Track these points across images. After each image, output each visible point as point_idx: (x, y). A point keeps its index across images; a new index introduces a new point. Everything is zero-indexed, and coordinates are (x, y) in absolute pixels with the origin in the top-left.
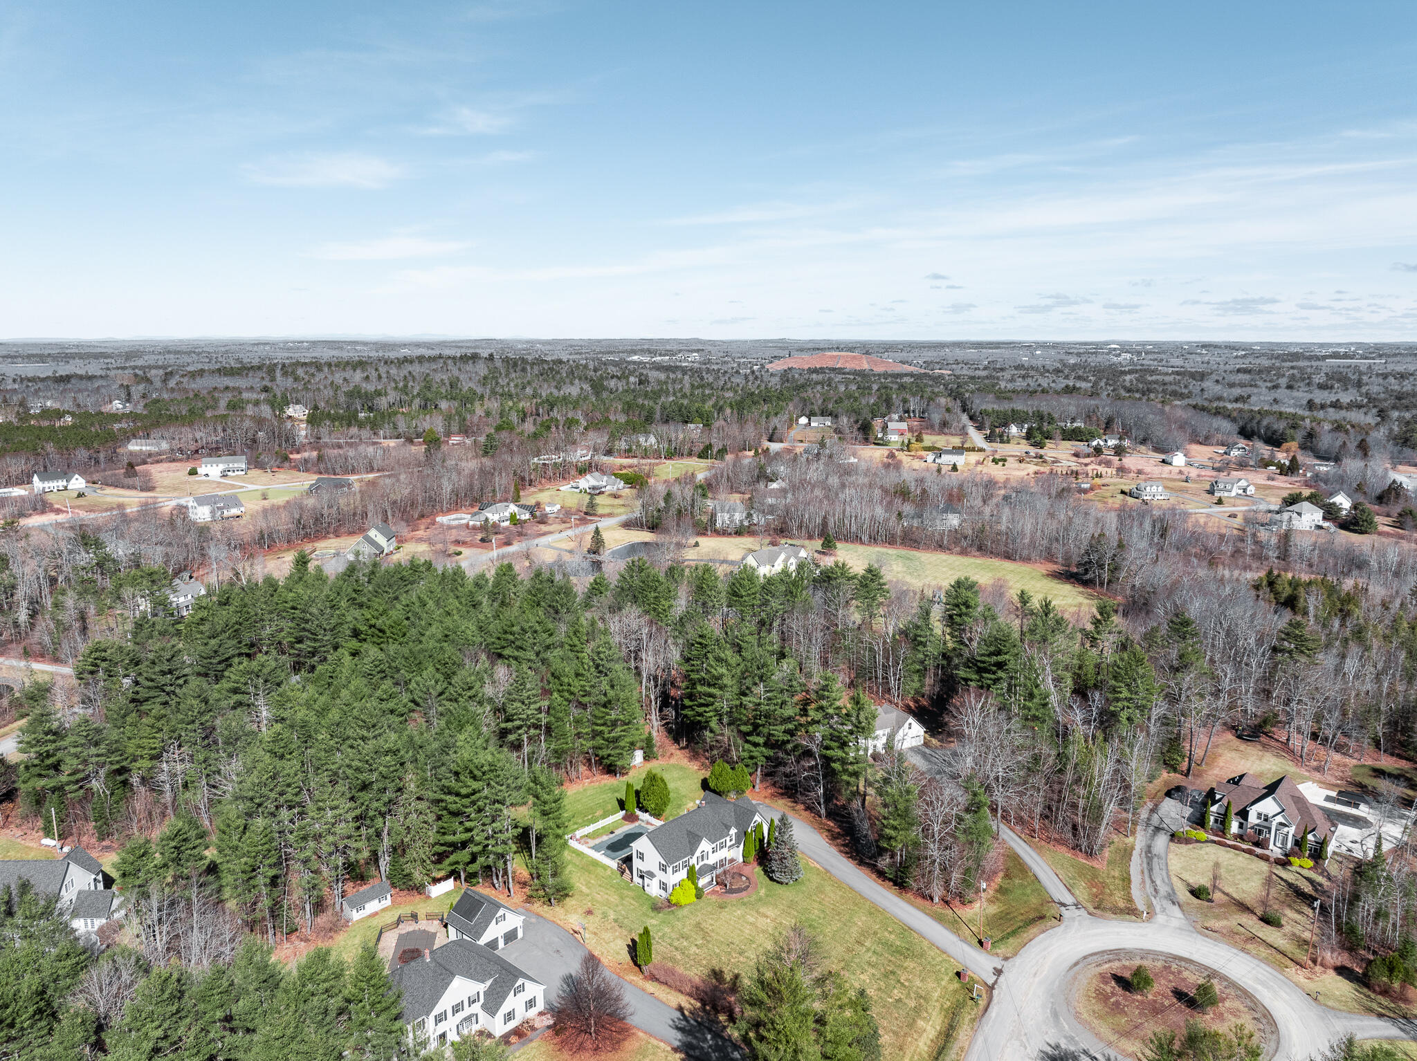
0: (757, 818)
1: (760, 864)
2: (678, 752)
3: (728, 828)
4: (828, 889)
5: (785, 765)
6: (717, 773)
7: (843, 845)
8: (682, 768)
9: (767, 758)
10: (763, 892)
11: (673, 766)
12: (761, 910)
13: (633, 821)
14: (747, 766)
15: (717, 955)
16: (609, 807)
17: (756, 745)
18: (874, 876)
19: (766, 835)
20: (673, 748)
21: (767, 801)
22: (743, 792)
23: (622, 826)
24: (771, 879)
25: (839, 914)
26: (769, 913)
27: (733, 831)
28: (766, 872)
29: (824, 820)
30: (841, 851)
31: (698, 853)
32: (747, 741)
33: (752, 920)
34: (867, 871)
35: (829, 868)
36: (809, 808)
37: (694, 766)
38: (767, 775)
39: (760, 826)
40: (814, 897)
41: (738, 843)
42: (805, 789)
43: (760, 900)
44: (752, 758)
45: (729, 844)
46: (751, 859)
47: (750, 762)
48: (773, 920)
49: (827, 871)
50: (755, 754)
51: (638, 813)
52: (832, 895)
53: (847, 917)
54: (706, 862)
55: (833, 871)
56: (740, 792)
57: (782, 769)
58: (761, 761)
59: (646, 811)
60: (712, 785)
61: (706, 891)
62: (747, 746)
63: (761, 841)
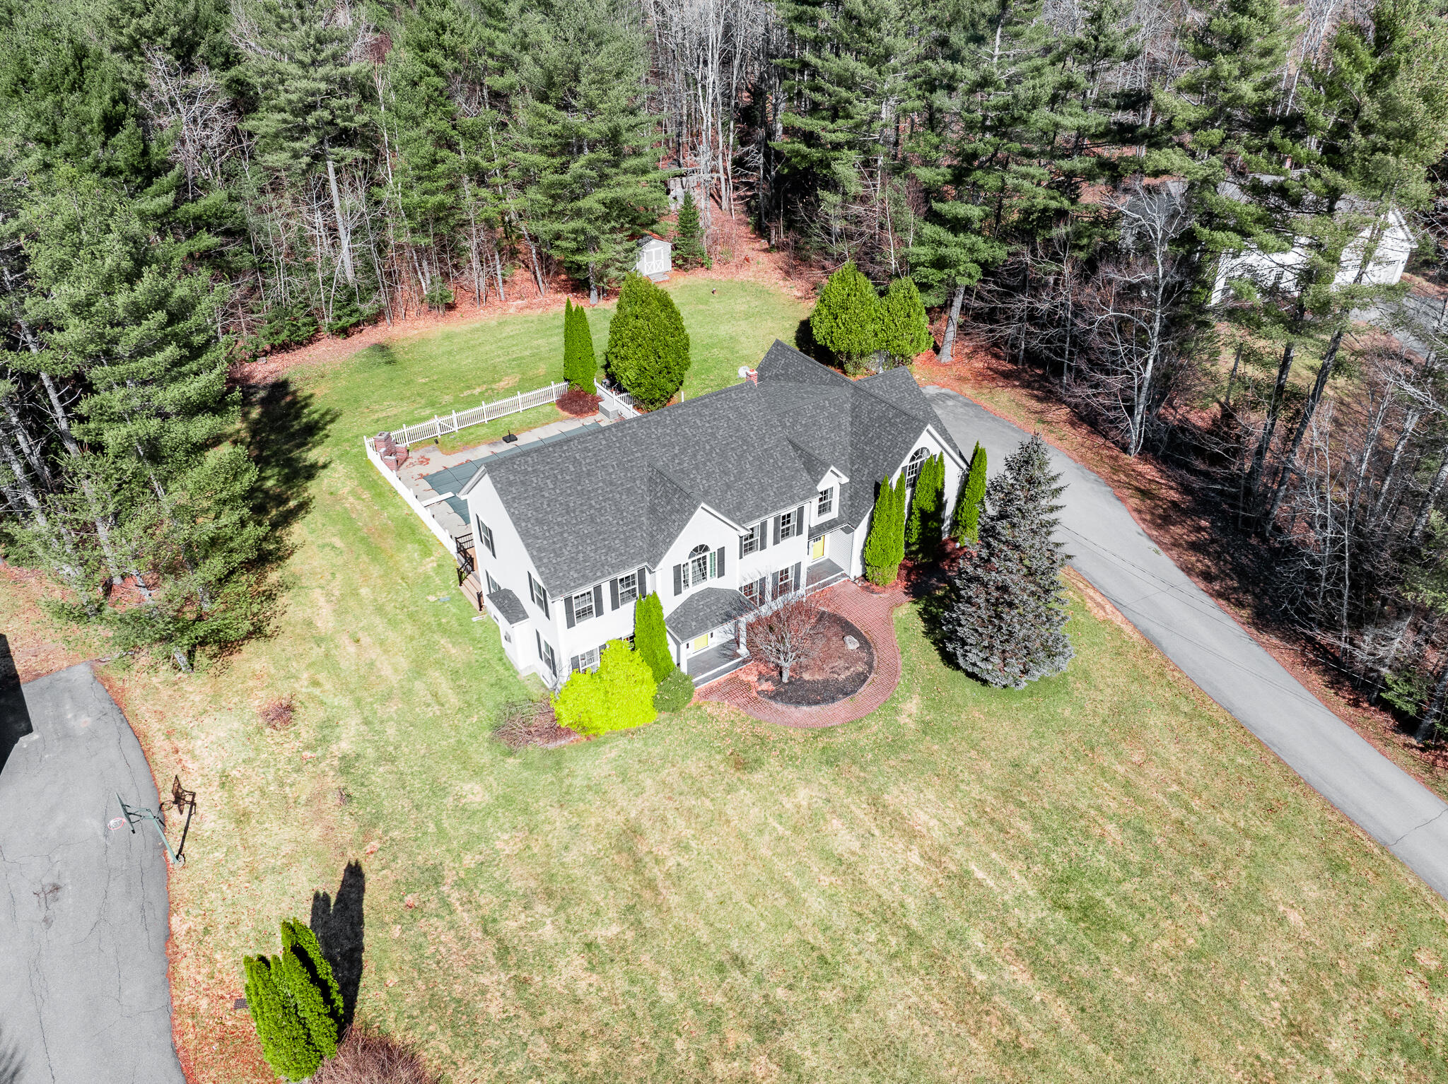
0: (928, 442)
1: (917, 591)
2: (763, 257)
3: (815, 468)
4: (1156, 720)
5: (1036, 287)
6: (835, 300)
7: (1194, 547)
8: (761, 293)
9: (985, 267)
10: (912, 708)
11: (743, 287)
12: (892, 797)
13: (580, 413)
14: (924, 287)
15: (663, 1020)
16: (542, 369)
17: (958, 225)
18: (1316, 679)
19: (951, 495)
20: (751, 248)
21: (968, 390)
22: (905, 359)
23: (547, 420)
24: (949, 660)
25: (1204, 855)
26: (921, 818)
27: (833, 481)
28: (932, 622)
29: (1131, 459)
30: (1188, 570)
31: (679, 552)
32: (934, 217)
33: (844, 841)
34: (1289, 652)
35: (1157, 631)
36: (1088, 419)
37: (793, 289)
38: (976, 317)
39: (936, 466)
40: (1106, 759)
41: (847, 522)
42: (1095, 365)
43: (896, 744)
44: (940, 263)
45: (812, 517)
46: (891, 574)
47: (934, 275)
48: (935, 857)
49: (1151, 643)
50: (953, 252)
51: (602, 391)
52: (1172, 751)
53: (1239, 875)
54: (712, 582)
55: (1172, 644)
56: (898, 359)
57: (1021, 303)
58: (967, 275)
59: (621, 390)
60: (819, 334)
61: (703, 683)
62: (929, 230)
63: (930, 518)
